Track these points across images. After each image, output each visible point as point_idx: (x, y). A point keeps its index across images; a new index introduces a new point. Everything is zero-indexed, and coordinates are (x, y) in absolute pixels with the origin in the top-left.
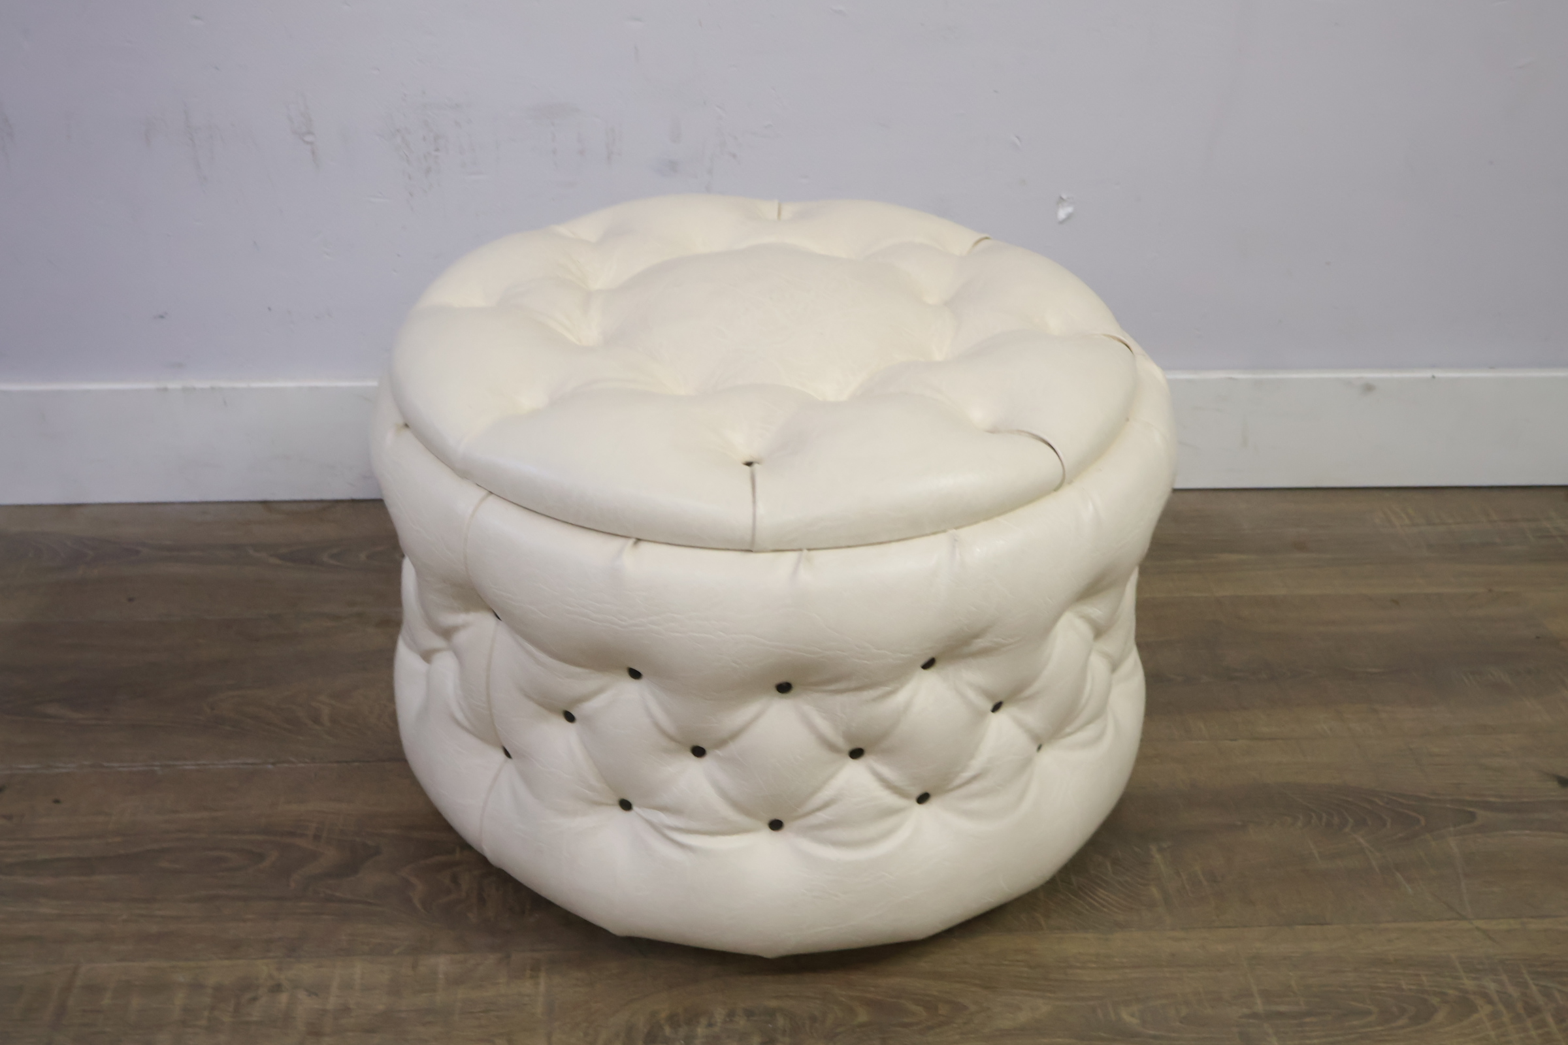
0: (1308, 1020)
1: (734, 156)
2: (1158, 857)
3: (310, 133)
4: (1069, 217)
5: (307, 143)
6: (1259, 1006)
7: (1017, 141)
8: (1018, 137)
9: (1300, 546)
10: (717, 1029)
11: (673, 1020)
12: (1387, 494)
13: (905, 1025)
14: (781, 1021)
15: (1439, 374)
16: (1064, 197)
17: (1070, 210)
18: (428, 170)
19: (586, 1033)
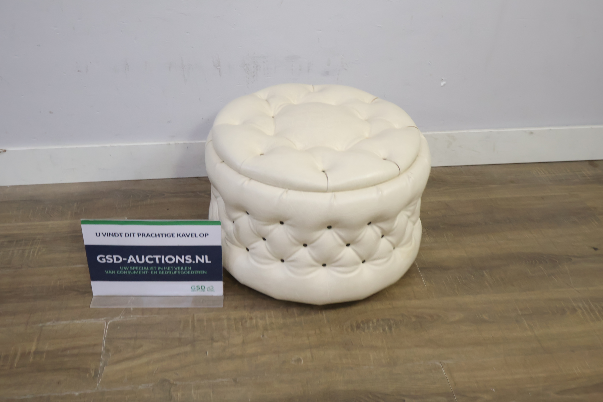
0: (533, 316)
1: (346, 70)
2: (486, 274)
3: (219, 66)
4: (444, 85)
5: (218, 69)
6: (520, 312)
7: (430, 63)
8: (430, 62)
9: (512, 182)
10: (375, 324)
11: (362, 322)
12: (536, 165)
13: (426, 321)
14: (392, 322)
15: (552, 128)
16: (443, 79)
17: (444, 83)
18: (254, 76)
19: (340, 327)
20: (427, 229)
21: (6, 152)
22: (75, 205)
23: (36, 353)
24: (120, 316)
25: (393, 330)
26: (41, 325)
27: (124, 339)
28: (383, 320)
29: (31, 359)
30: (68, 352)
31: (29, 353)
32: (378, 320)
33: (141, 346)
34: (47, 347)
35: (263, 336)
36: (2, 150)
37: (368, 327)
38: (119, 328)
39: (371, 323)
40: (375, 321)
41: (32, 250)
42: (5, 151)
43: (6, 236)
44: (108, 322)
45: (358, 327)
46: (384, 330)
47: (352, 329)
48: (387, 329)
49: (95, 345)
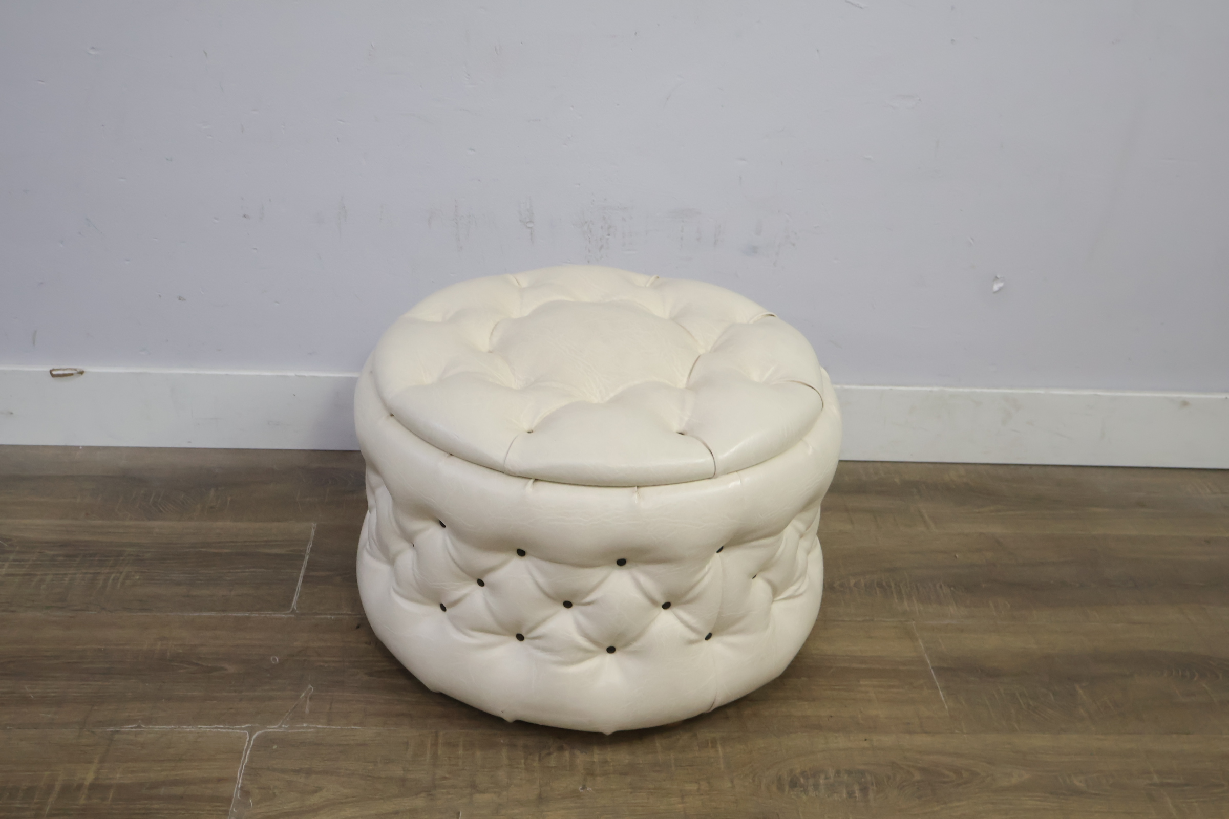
0: (1186, 788)
1: (794, 245)
2: (1081, 691)
3: (531, 222)
4: (1000, 289)
5: (529, 228)
6: (1156, 779)
7: (972, 241)
8: (972, 239)
9: (1141, 504)
10: (831, 780)
11: (803, 773)
13: (945, 783)
14: (869, 778)
16: (998, 276)
17: (1001, 285)
18: (602, 247)
19: (754, 781)
20: (952, 589)
21: (84, 374)
22: (212, 492)
23: (95, 787)
24: (280, 723)
25: (871, 795)
26: (112, 729)
27: (283, 771)
28: (849, 773)
29: (82, 801)
30: (163, 791)
31: (80, 787)
32: (838, 773)
33: (318, 790)
34: (119, 776)
35: (584, 788)
36: (75, 370)
37: (816, 786)
38: (275, 747)
39: (823, 776)
40: (831, 773)
41: (113, 576)
42: (82, 373)
43: (63, 545)
44: (255, 732)
45: (794, 784)
46: (851, 794)
47: (780, 788)
48: (857, 794)
49: (220, 780)
